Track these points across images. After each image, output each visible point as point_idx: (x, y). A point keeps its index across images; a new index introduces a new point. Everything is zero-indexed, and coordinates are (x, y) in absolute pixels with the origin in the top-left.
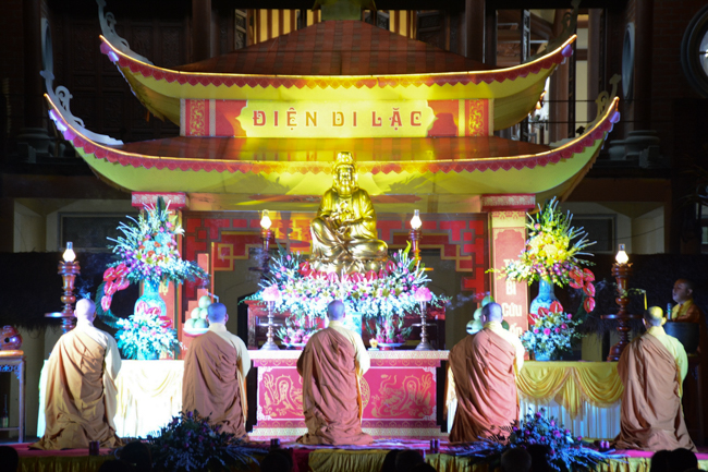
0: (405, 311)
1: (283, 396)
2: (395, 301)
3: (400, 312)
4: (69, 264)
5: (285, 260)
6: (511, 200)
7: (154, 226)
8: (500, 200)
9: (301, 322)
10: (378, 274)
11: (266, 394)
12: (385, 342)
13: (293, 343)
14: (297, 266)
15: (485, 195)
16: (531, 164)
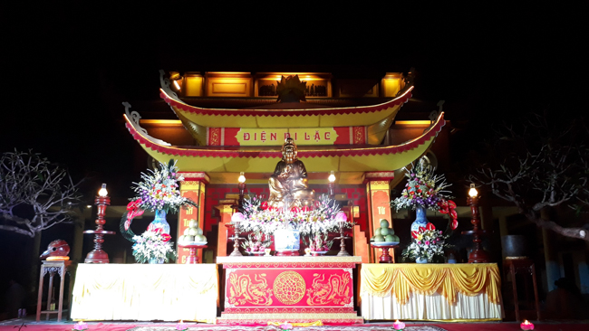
0: (328, 231)
1: (244, 290)
2: (321, 225)
3: (324, 231)
4: (101, 198)
5: (252, 200)
6: (381, 175)
7: (164, 175)
8: (375, 175)
9: (258, 237)
10: (310, 209)
11: (231, 289)
12: (315, 250)
13: (252, 252)
14: (260, 204)
15: (366, 172)
16: (394, 151)
